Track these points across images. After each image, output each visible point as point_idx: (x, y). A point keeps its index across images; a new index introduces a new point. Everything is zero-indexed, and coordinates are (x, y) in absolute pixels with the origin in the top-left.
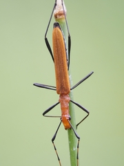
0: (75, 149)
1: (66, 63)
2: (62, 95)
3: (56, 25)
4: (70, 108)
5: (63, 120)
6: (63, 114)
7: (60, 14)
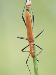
0: (36, 66)
1: (32, 27)
2: (30, 42)
3: (27, 10)
4: (34, 48)
5: (31, 53)
6: (31, 50)
7: (29, 5)
